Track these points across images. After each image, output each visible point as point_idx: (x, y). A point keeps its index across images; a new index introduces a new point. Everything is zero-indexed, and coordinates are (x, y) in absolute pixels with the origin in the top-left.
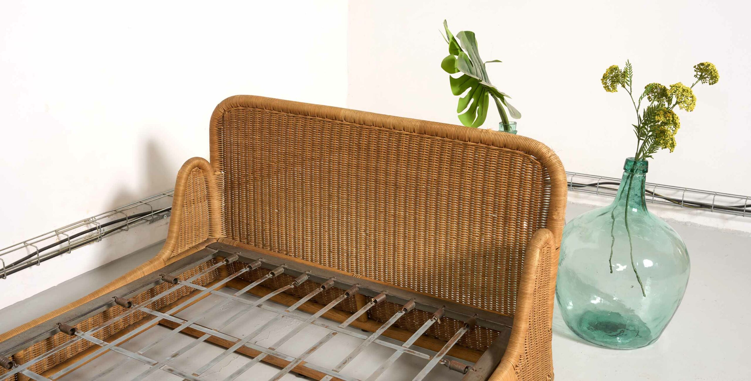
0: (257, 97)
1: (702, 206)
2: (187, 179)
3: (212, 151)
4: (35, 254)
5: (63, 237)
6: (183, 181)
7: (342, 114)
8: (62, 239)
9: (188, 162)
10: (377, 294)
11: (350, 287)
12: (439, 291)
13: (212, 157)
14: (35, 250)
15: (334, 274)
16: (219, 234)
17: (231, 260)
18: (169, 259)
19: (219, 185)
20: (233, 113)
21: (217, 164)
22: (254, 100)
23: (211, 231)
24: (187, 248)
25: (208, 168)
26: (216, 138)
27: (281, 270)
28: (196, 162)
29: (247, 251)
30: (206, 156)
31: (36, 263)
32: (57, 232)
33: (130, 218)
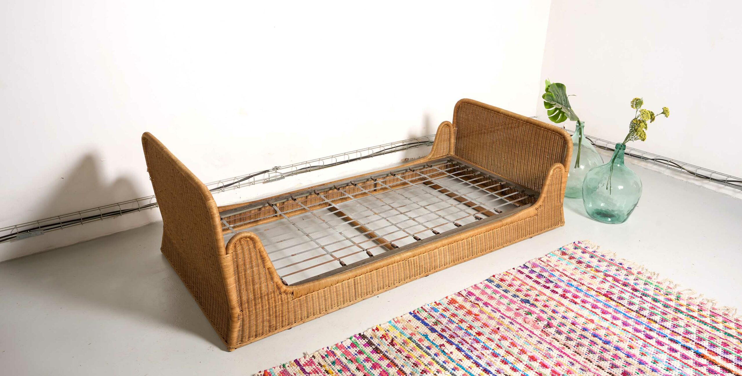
0: (473, 100)
1: (707, 178)
2: (442, 129)
3: (453, 119)
4: (383, 150)
5: (393, 146)
6: (440, 130)
7: (501, 111)
8: (393, 147)
9: (443, 123)
10: (502, 181)
11: (494, 178)
12: (528, 184)
13: (453, 122)
14: (383, 149)
15: (490, 173)
16: (452, 153)
17: (454, 163)
18: (430, 159)
19: (454, 133)
20: (463, 105)
21: (455, 125)
22: (471, 101)
23: (449, 151)
24: (438, 156)
25: (451, 126)
26: (456, 114)
27: (471, 169)
28: (446, 123)
29: (461, 160)
30: (451, 121)
31: (383, 154)
32: (392, 144)
33: (420, 143)
